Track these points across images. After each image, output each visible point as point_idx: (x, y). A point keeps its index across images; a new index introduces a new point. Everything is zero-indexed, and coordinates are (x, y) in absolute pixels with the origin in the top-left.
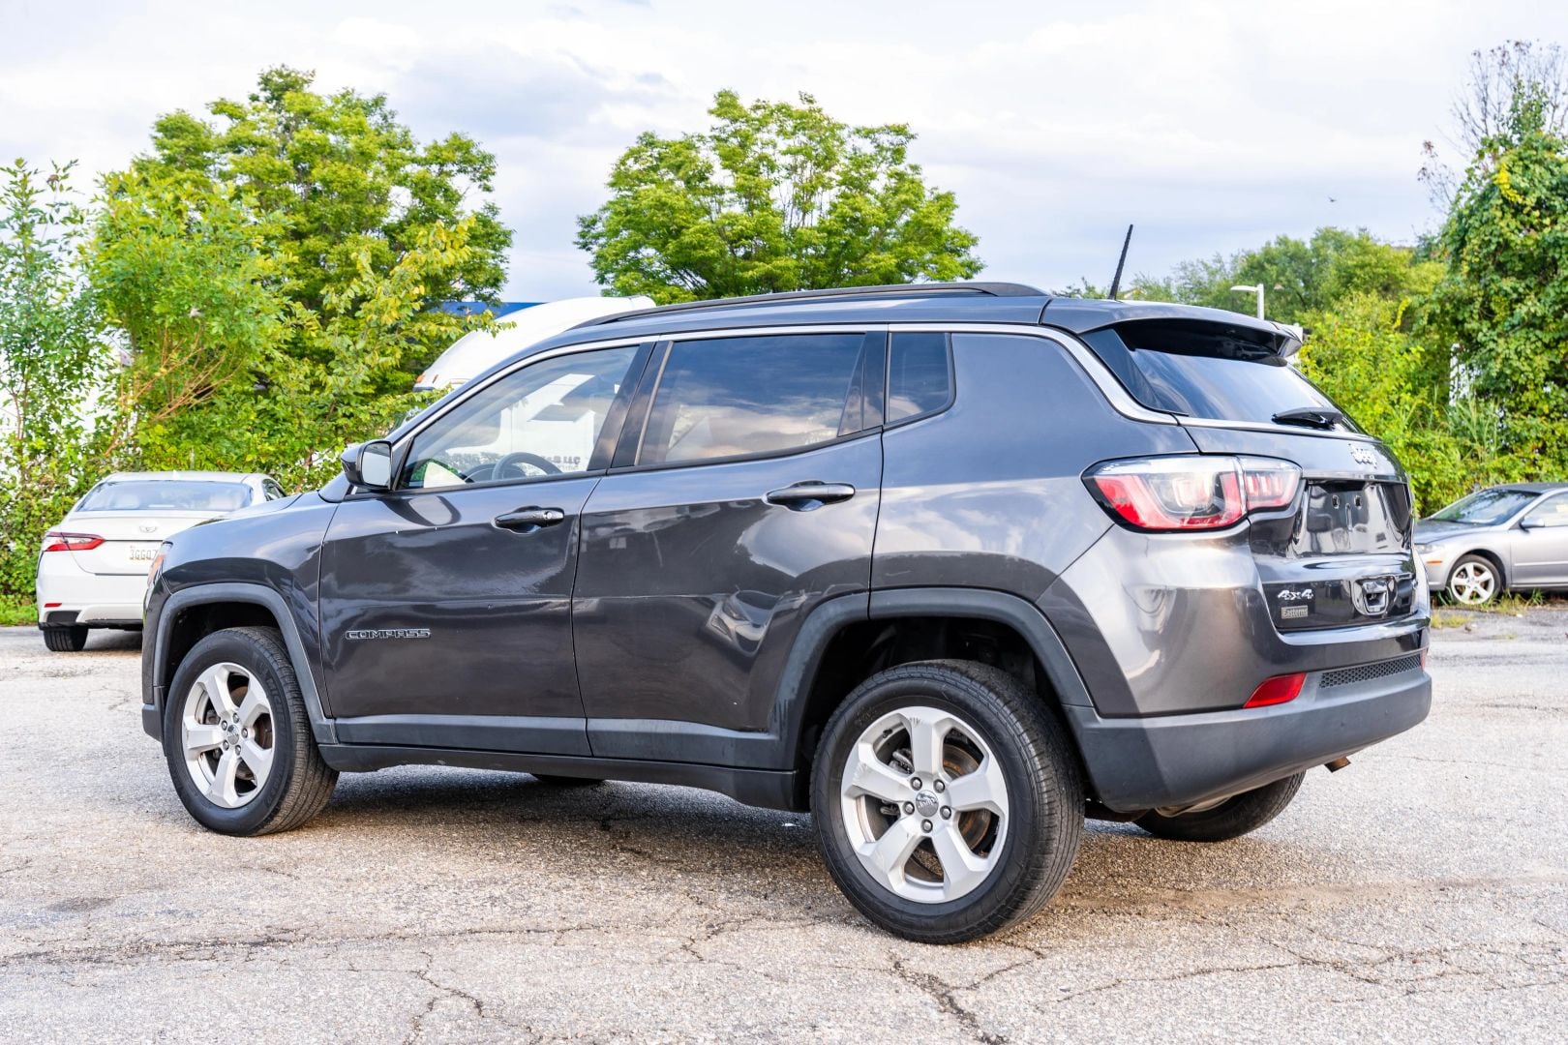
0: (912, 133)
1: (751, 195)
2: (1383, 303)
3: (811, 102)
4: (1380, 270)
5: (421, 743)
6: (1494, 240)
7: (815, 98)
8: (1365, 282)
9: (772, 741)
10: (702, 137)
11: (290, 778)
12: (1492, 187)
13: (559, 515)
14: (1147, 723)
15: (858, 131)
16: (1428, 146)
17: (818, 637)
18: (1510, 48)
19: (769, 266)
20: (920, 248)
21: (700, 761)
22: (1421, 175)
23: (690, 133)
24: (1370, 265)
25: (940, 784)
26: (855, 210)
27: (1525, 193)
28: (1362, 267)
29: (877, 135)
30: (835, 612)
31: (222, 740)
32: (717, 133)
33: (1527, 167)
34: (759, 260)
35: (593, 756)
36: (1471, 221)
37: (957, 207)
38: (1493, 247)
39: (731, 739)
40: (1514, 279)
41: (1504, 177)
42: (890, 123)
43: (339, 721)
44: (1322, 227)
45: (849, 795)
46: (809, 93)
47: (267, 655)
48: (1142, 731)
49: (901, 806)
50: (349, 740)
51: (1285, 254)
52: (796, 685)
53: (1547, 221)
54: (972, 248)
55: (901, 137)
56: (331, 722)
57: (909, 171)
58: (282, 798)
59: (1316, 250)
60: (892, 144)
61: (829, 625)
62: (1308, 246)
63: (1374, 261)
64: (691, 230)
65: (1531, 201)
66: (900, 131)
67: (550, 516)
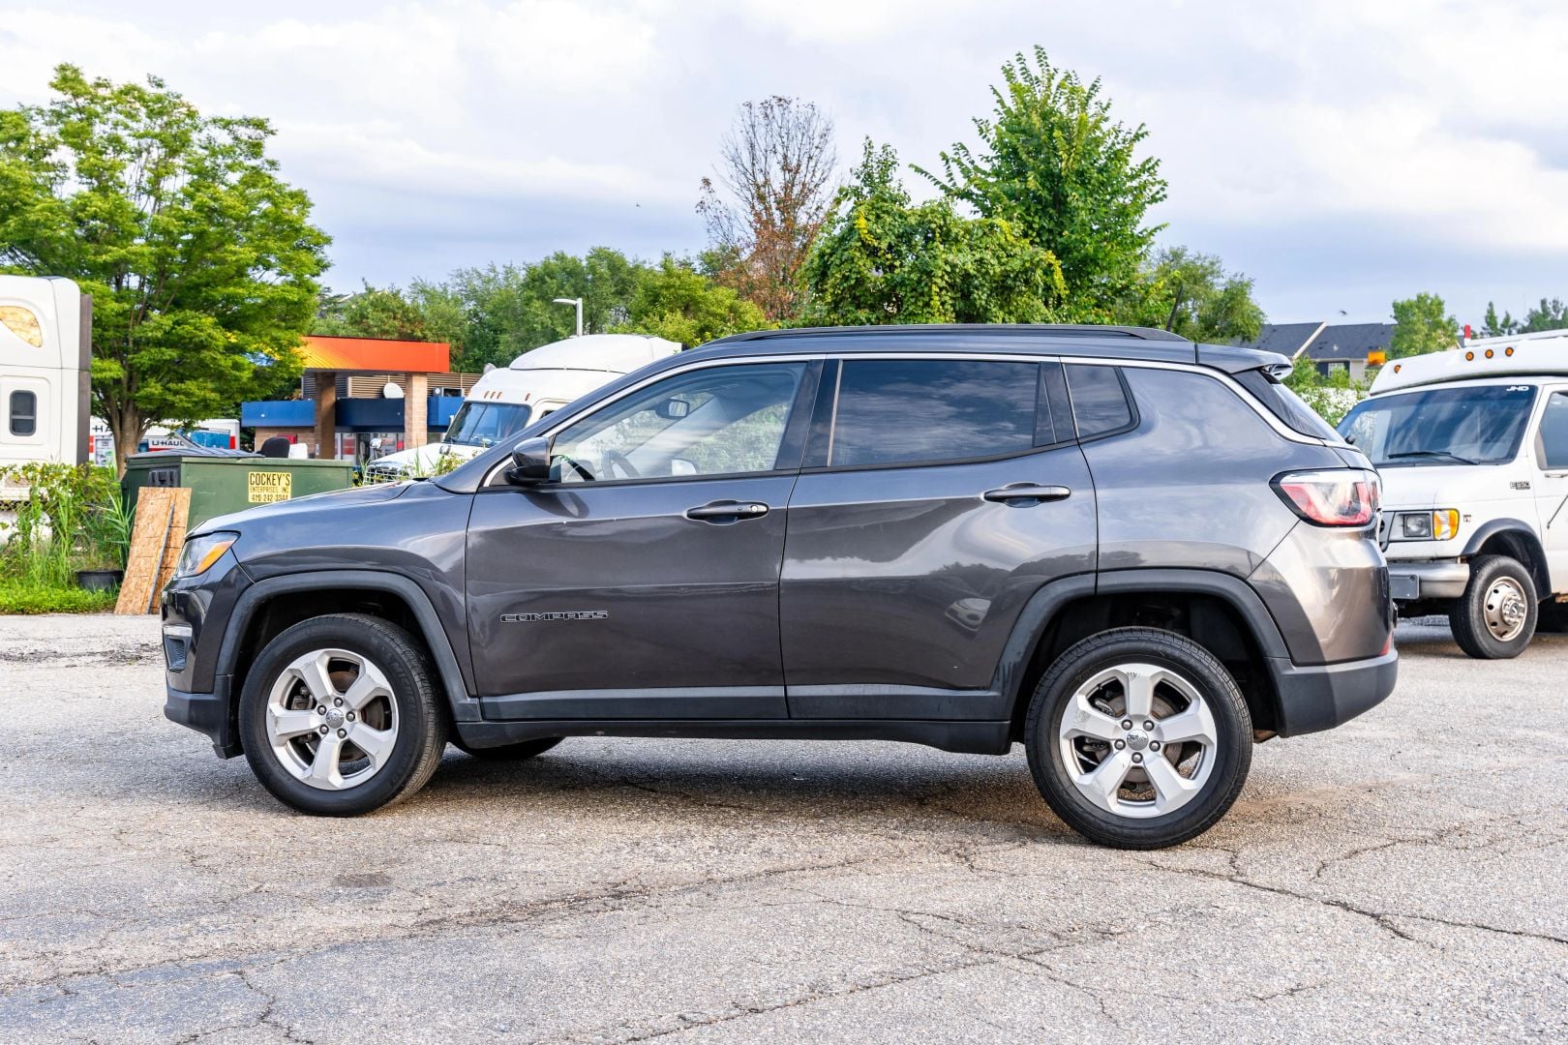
0: (270, 128)
1: (101, 178)
2: (687, 322)
3: (160, 86)
4: (682, 292)
5: (584, 716)
6: (854, 276)
7: (165, 83)
8: (670, 303)
9: (995, 697)
10: (42, 111)
11: (419, 756)
12: (851, 230)
13: (763, 509)
14: (1330, 669)
15: (215, 121)
16: (707, 182)
17: (1046, 610)
18: (774, 102)
19: (123, 251)
20: (279, 244)
21: (909, 717)
22: (699, 208)
23: (27, 105)
24: (673, 286)
25: (1149, 724)
26: (215, 200)
27: (878, 238)
28: (668, 287)
29: (236, 127)
30: (1063, 589)
31: (319, 724)
32: (57, 108)
33: (878, 217)
34: (109, 244)
35: (790, 718)
36: (832, 259)
37: (312, 205)
38: (853, 282)
39: (950, 697)
40: (867, 310)
41: (862, 223)
42: (250, 116)
43: (486, 700)
44: (597, 246)
45: (1065, 737)
46: (159, 77)
47: (387, 640)
48: (1326, 675)
49: (1113, 743)
50: (496, 717)
51: (564, 270)
52: (1022, 650)
53: (897, 263)
54: (326, 247)
55: (259, 131)
56: (476, 701)
57: (267, 166)
58: (409, 776)
59: (592, 269)
60: (250, 138)
61: (1057, 600)
62: (584, 263)
63: (678, 283)
64: (37, 207)
65: (884, 245)
66: (259, 125)
67: (755, 509)
